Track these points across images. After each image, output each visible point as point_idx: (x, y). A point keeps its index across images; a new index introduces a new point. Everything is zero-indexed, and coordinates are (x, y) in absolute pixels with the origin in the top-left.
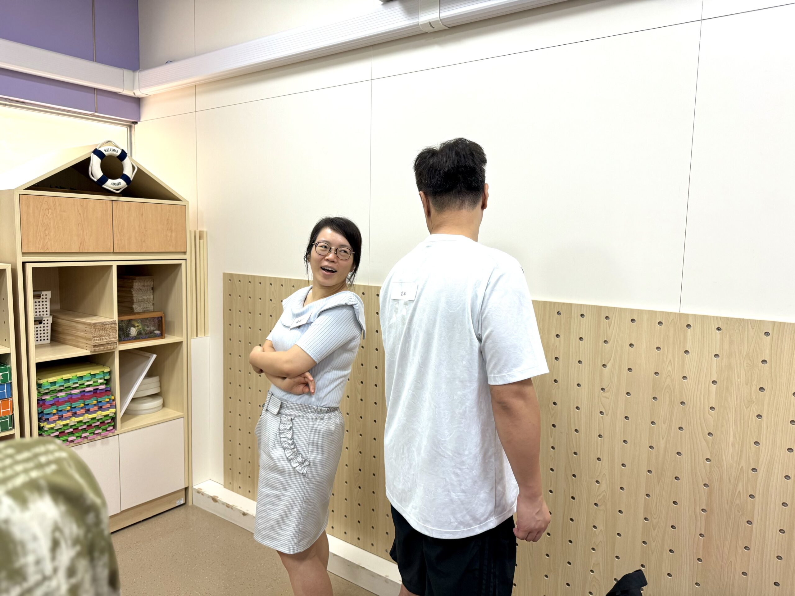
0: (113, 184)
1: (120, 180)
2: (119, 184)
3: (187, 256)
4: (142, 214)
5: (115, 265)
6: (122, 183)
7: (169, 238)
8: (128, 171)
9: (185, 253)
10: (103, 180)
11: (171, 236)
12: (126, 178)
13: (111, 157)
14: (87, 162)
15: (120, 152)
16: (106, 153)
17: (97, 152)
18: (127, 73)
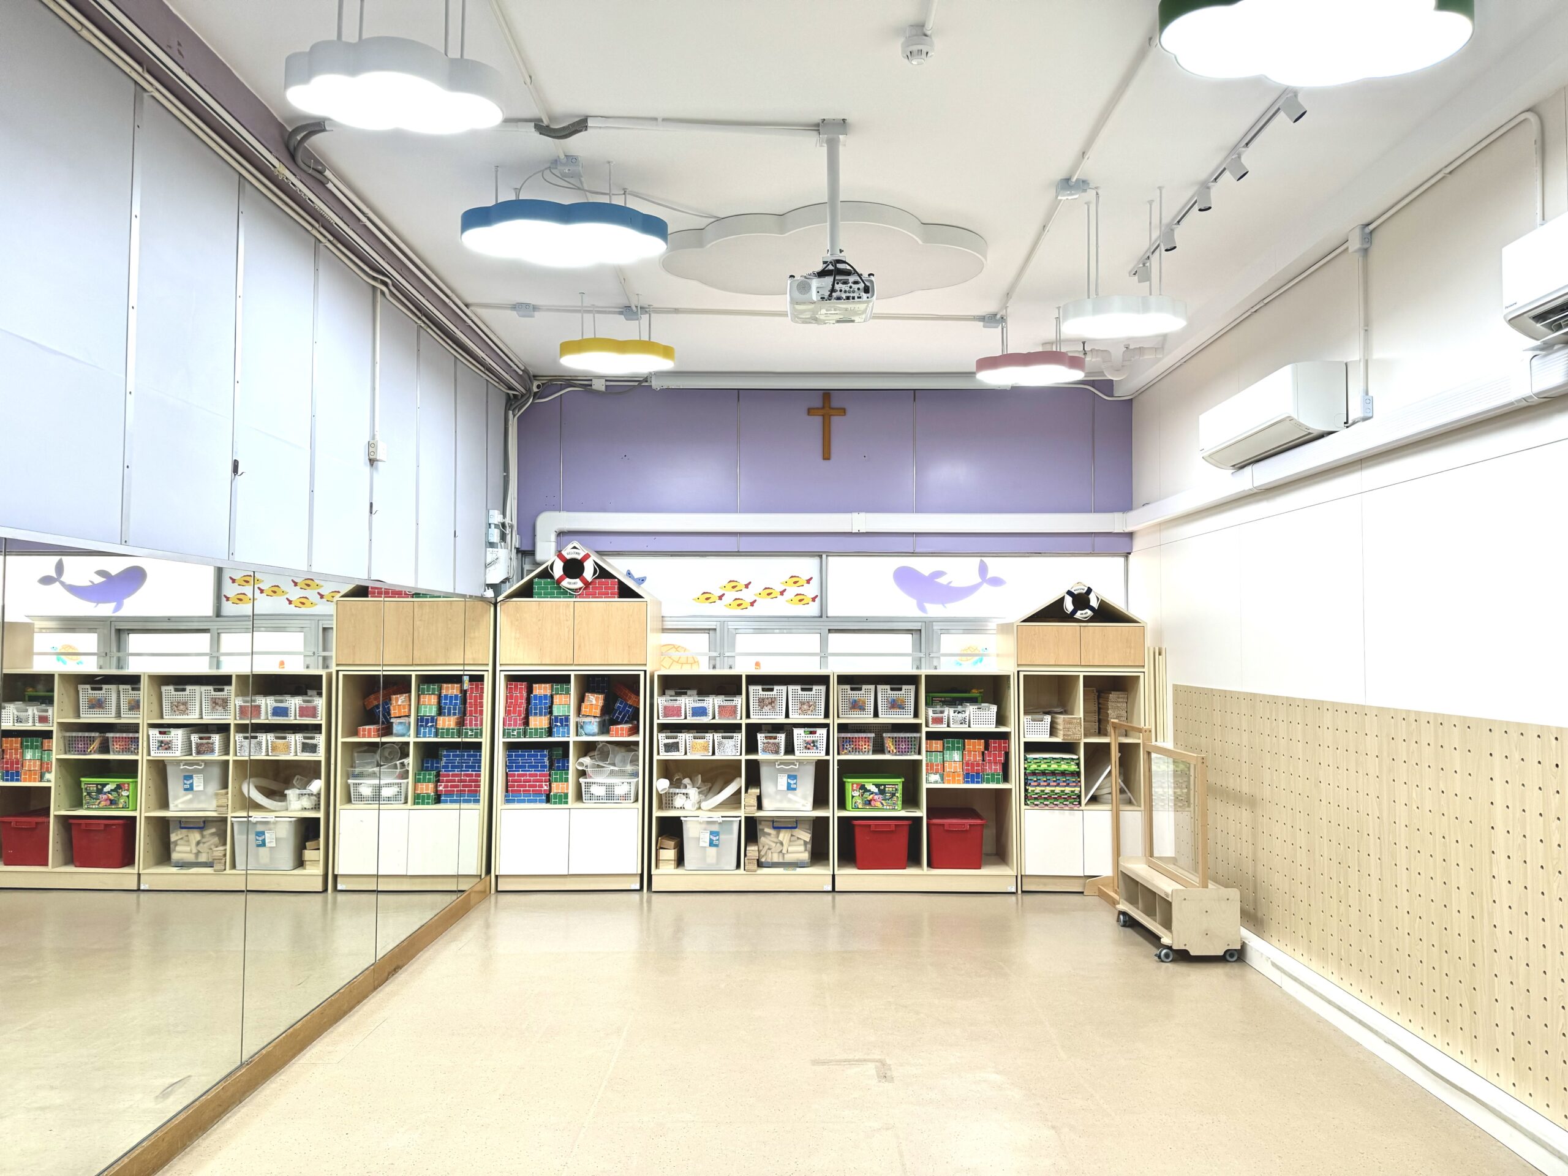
0: (1082, 614)
1: (1087, 610)
2: (1086, 613)
3: (1146, 670)
4: (1105, 635)
5: (1082, 675)
6: (1089, 613)
7: (1128, 654)
8: (1094, 603)
9: (1144, 666)
10: (1074, 612)
11: (1130, 653)
12: (1092, 609)
13: (1079, 594)
14: (1062, 599)
15: (1086, 589)
16: (1076, 592)
17: (1069, 593)
18: (1118, 516)
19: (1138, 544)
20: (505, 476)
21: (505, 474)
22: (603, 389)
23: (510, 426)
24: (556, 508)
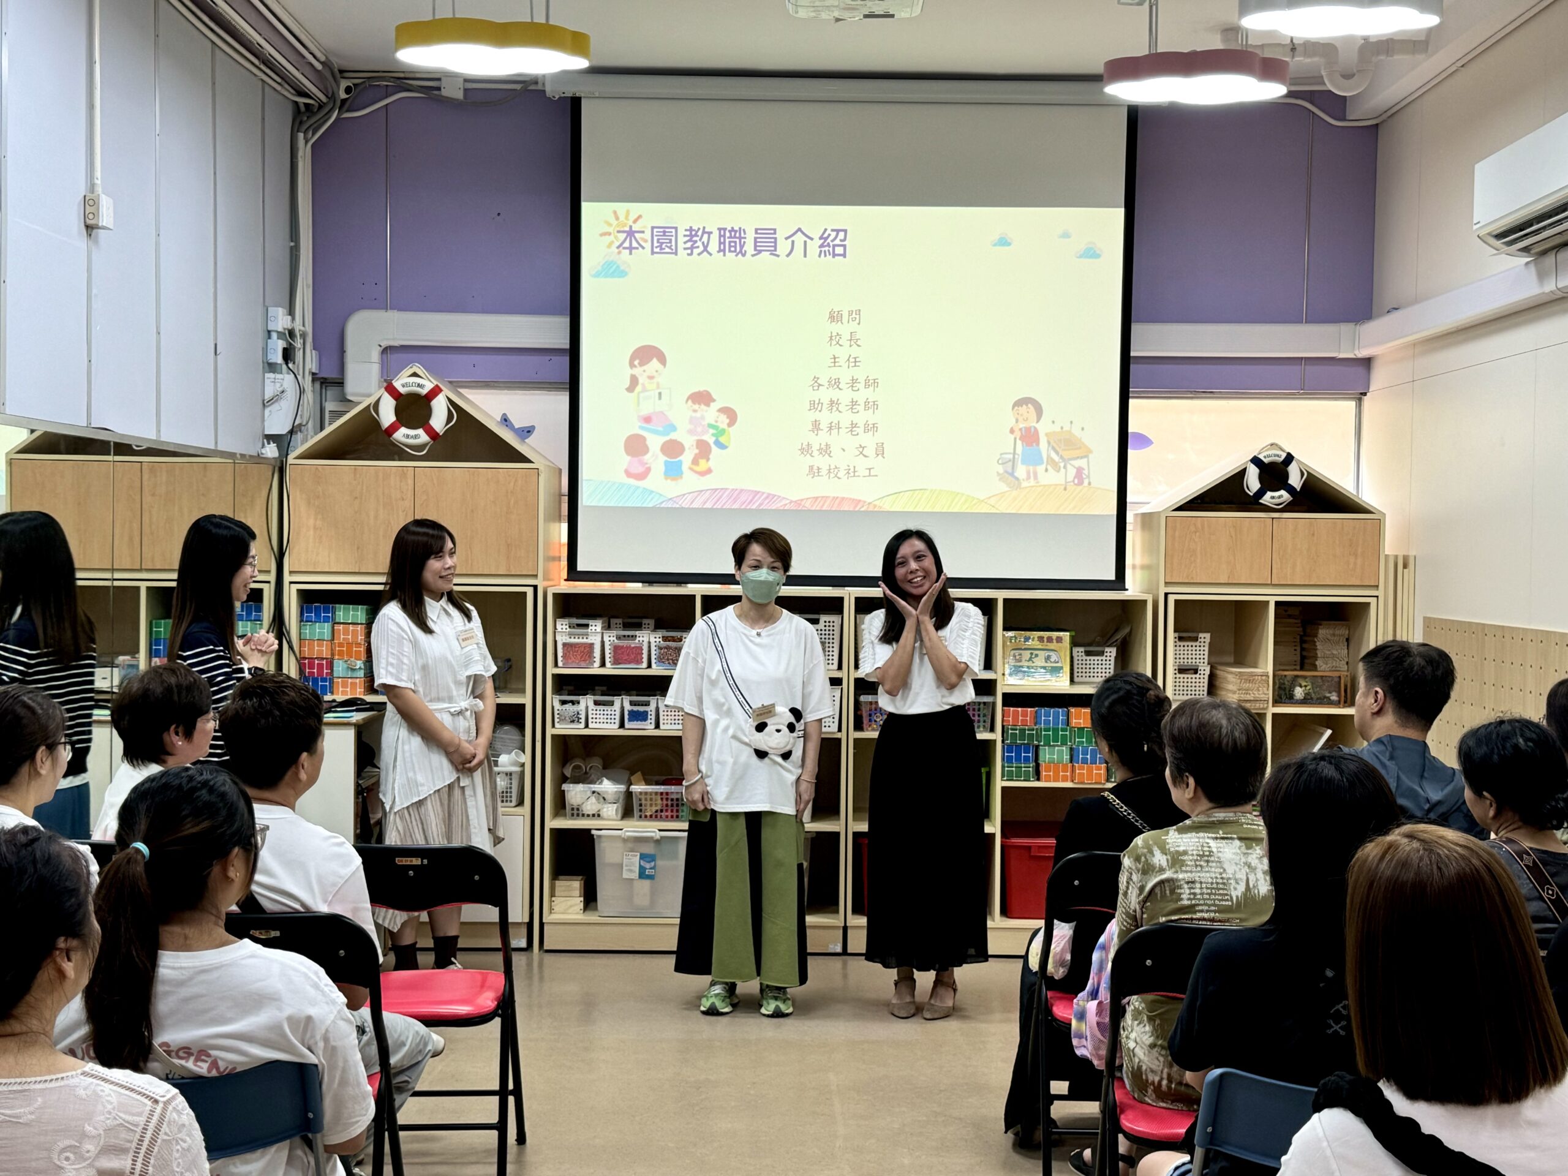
0: (1273, 498)
1: (1283, 492)
2: (1280, 497)
3: (1380, 592)
4: (1313, 535)
5: (1272, 601)
6: (1286, 496)
7: (1350, 566)
8: (1294, 479)
9: (1377, 586)
10: (1260, 493)
11: (1354, 564)
12: (1291, 490)
13: (1273, 464)
14: (1242, 473)
15: (1284, 455)
16: (1266, 461)
17: (1256, 461)
18: (1346, 328)
19: (1379, 378)
20: (291, 248)
21: (292, 244)
22: (460, 95)
23: (300, 159)
24: (379, 304)
